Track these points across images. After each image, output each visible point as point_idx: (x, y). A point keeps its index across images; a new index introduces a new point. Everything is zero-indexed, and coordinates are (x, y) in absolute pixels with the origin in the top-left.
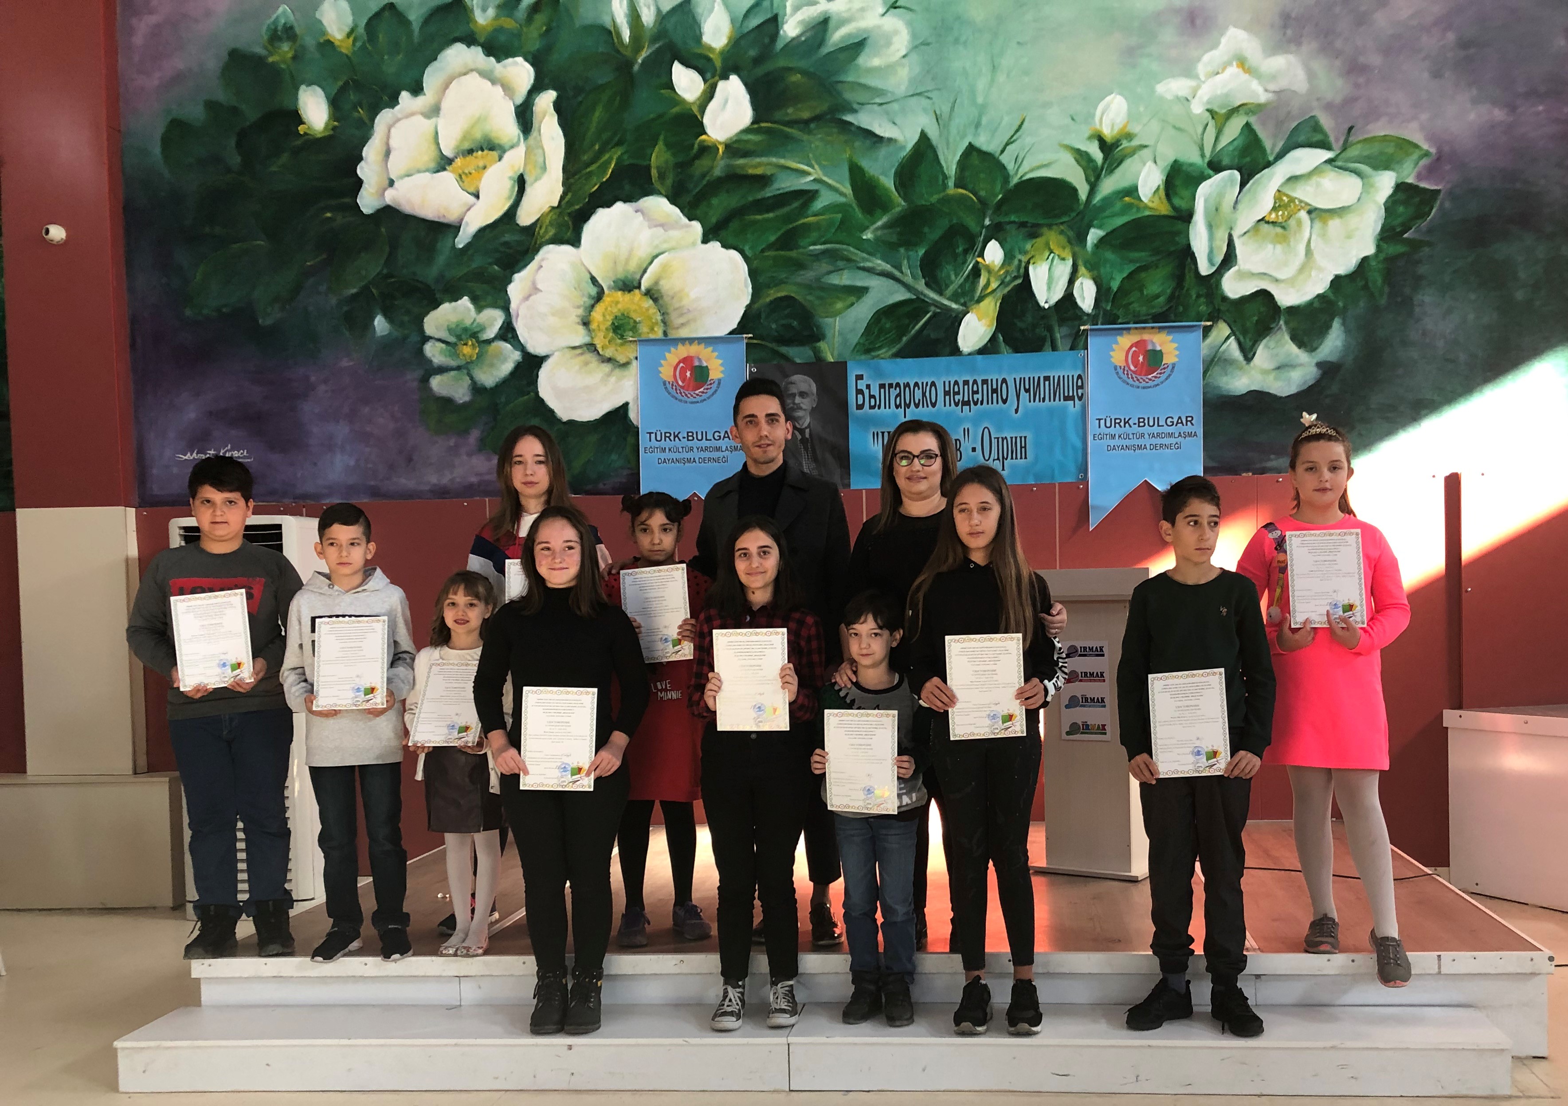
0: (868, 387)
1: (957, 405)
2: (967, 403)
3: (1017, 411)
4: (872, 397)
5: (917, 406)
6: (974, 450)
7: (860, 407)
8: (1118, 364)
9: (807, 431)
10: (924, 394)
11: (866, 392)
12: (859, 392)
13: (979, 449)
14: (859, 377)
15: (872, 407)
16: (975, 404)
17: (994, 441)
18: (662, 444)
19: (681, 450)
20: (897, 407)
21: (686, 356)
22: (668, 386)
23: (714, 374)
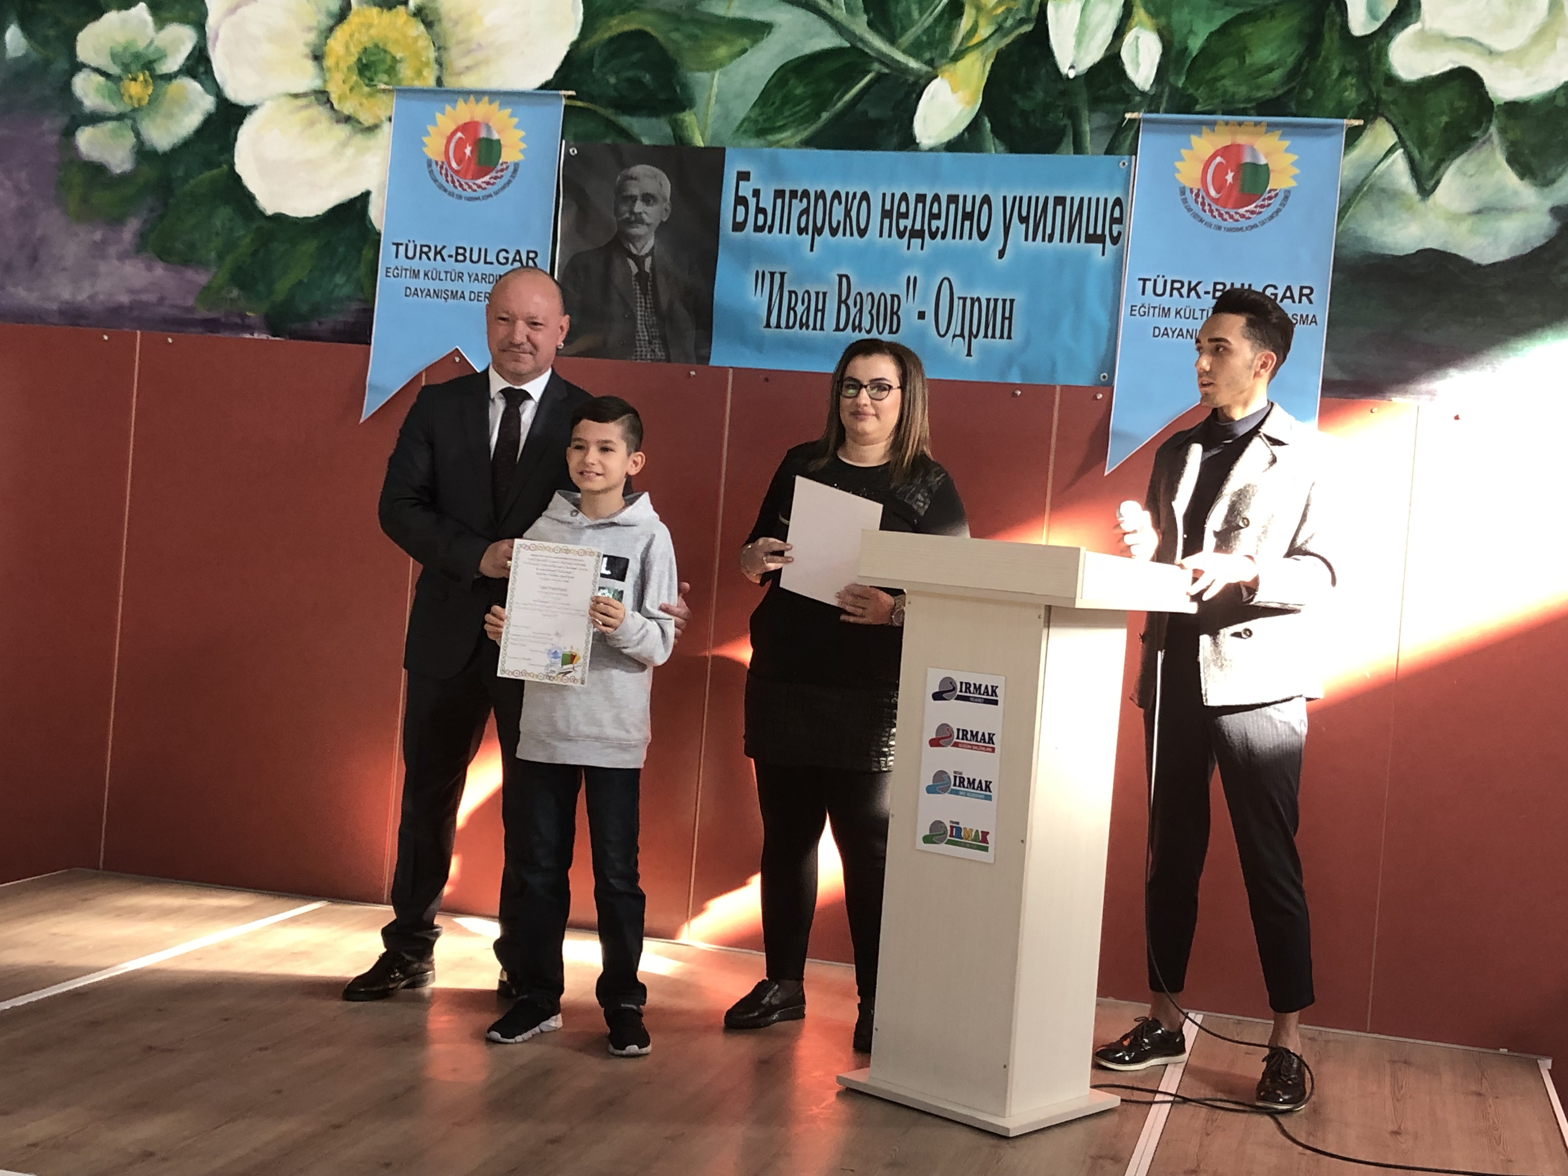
0: (756, 193)
1: (901, 235)
2: (917, 234)
3: (1002, 254)
4: (760, 210)
5: (834, 232)
6: (922, 315)
7: (738, 228)
8: (1188, 185)
9: (648, 261)
10: (847, 213)
11: (752, 202)
12: (741, 201)
13: (930, 315)
14: (743, 176)
15: (758, 229)
16: (933, 236)
17: (958, 305)
18: (415, 264)
19: (443, 276)
20: (801, 231)
21: (467, 120)
22: (435, 168)
23: (510, 155)
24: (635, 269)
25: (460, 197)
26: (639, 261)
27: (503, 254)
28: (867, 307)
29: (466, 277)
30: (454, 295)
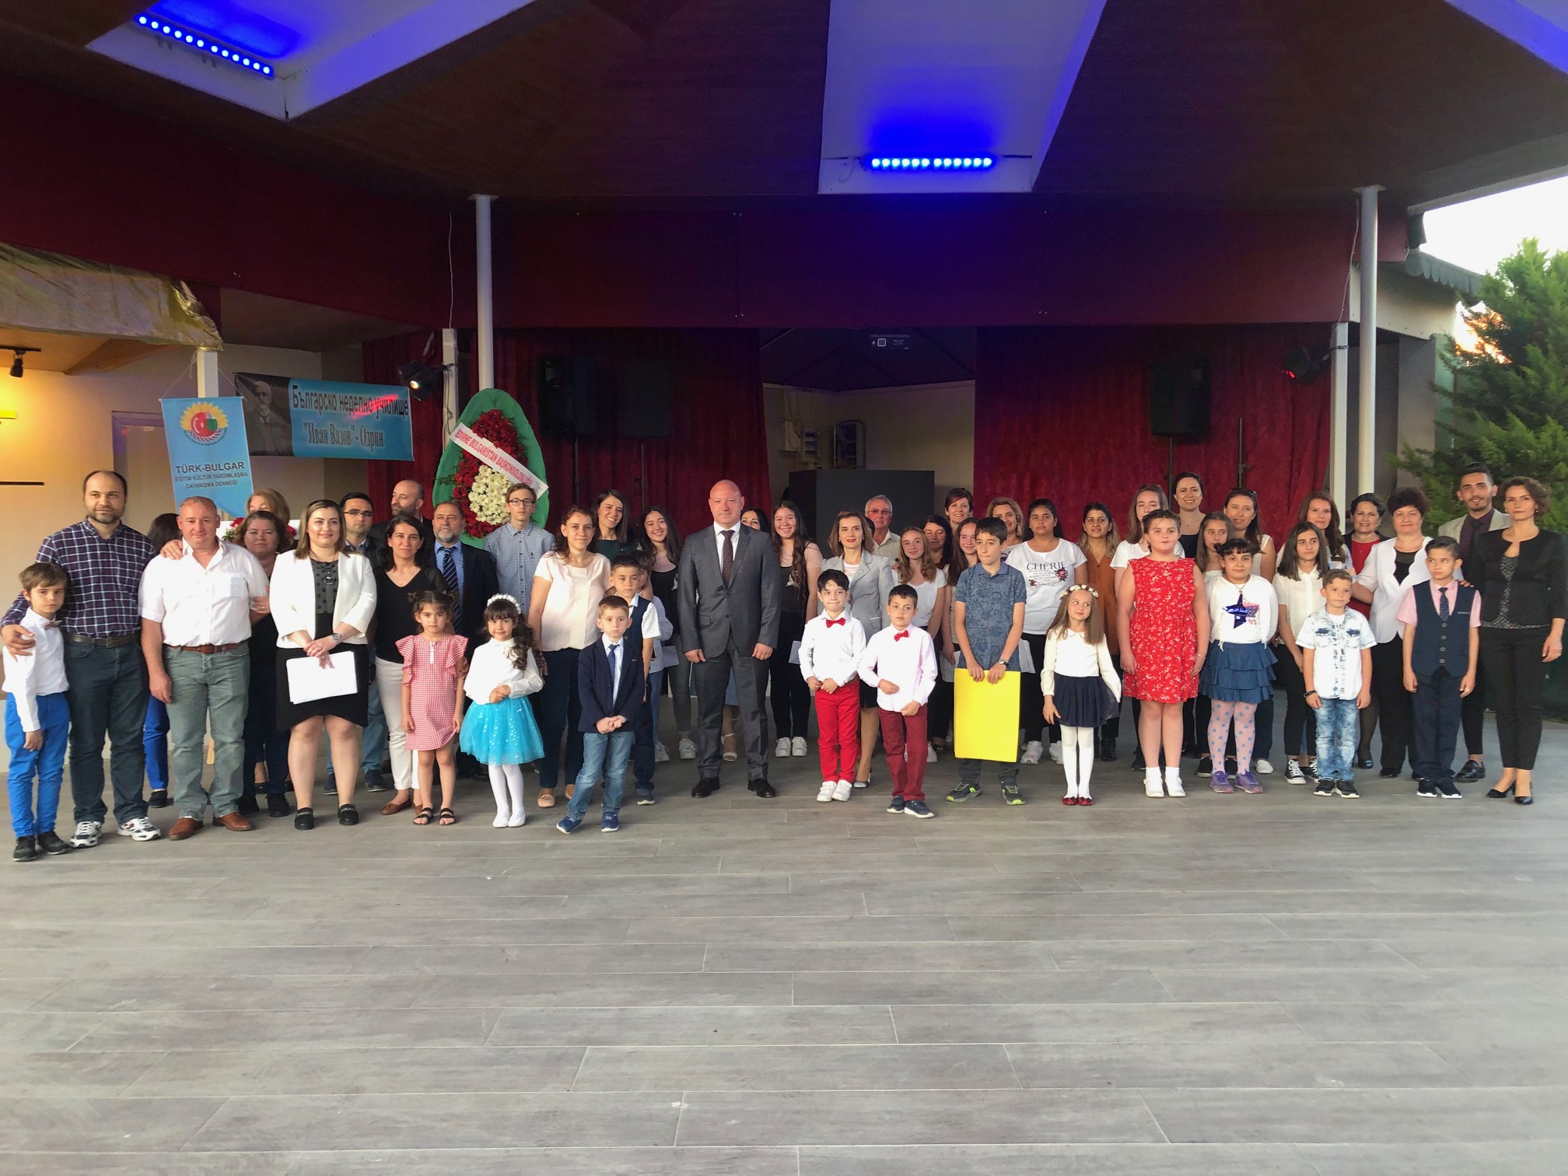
0: (300, 394)
1: (347, 410)
2: (352, 410)
3: (377, 417)
4: (302, 400)
5: (326, 408)
6: (357, 438)
7: (296, 406)
8: (186, 429)
9: (268, 418)
10: (329, 402)
11: (299, 396)
12: (295, 396)
13: (359, 438)
14: (295, 387)
15: (302, 407)
16: (356, 411)
17: (367, 434)
18: (188, 474)
19: (202, 478)
20: (316, 408)
21: (198, 412)
22: (189, 434)
23: (222, 423)
24: (263, 421)
25: (202, 444)
26: (263, 417)
27: (227, 465)
28: (340, 435)
29: (212, 477)
30: (209, 485)
